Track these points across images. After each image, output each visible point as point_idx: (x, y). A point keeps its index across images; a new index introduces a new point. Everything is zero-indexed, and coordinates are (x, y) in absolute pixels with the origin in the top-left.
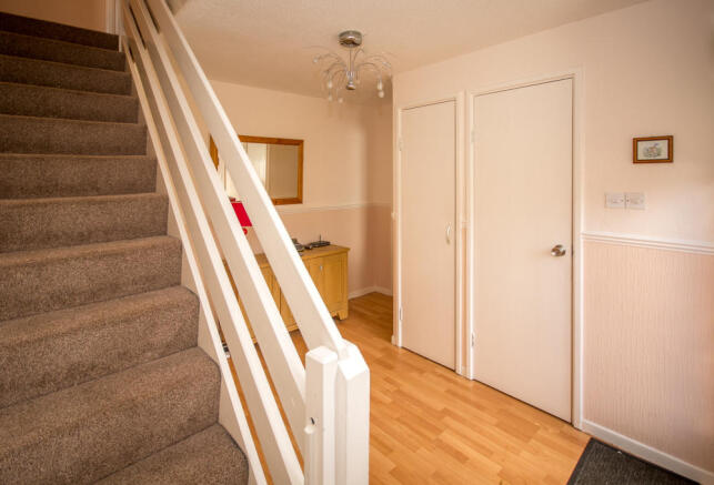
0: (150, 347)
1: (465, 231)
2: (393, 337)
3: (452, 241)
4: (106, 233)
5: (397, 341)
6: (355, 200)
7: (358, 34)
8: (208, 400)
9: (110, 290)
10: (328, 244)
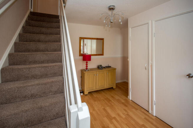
0: (51, 91)
1: (152, 66)
2: (128, 96)
3: (147, 69)
4: (47, 61)
5: (129, 98)
6: (119, 55)
7: (114, 6)
8: (62, 109)
9: (45, 75)
10: (110, 67)
